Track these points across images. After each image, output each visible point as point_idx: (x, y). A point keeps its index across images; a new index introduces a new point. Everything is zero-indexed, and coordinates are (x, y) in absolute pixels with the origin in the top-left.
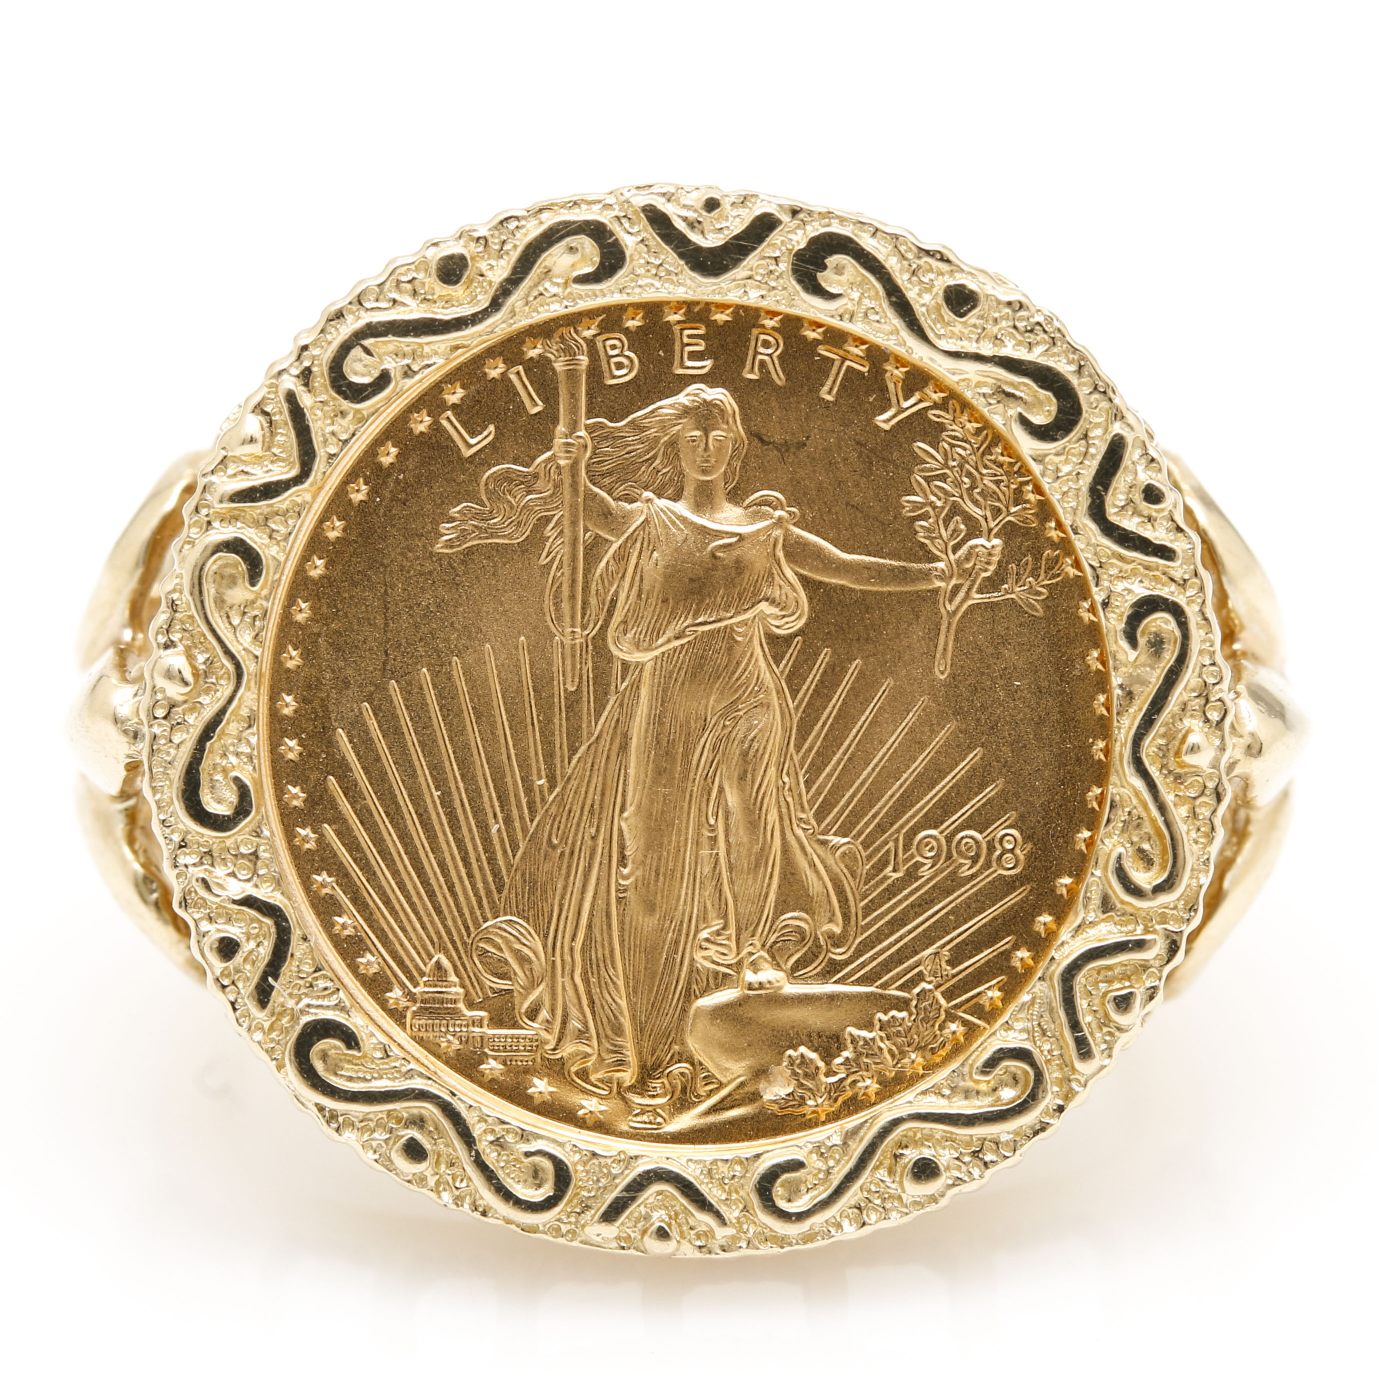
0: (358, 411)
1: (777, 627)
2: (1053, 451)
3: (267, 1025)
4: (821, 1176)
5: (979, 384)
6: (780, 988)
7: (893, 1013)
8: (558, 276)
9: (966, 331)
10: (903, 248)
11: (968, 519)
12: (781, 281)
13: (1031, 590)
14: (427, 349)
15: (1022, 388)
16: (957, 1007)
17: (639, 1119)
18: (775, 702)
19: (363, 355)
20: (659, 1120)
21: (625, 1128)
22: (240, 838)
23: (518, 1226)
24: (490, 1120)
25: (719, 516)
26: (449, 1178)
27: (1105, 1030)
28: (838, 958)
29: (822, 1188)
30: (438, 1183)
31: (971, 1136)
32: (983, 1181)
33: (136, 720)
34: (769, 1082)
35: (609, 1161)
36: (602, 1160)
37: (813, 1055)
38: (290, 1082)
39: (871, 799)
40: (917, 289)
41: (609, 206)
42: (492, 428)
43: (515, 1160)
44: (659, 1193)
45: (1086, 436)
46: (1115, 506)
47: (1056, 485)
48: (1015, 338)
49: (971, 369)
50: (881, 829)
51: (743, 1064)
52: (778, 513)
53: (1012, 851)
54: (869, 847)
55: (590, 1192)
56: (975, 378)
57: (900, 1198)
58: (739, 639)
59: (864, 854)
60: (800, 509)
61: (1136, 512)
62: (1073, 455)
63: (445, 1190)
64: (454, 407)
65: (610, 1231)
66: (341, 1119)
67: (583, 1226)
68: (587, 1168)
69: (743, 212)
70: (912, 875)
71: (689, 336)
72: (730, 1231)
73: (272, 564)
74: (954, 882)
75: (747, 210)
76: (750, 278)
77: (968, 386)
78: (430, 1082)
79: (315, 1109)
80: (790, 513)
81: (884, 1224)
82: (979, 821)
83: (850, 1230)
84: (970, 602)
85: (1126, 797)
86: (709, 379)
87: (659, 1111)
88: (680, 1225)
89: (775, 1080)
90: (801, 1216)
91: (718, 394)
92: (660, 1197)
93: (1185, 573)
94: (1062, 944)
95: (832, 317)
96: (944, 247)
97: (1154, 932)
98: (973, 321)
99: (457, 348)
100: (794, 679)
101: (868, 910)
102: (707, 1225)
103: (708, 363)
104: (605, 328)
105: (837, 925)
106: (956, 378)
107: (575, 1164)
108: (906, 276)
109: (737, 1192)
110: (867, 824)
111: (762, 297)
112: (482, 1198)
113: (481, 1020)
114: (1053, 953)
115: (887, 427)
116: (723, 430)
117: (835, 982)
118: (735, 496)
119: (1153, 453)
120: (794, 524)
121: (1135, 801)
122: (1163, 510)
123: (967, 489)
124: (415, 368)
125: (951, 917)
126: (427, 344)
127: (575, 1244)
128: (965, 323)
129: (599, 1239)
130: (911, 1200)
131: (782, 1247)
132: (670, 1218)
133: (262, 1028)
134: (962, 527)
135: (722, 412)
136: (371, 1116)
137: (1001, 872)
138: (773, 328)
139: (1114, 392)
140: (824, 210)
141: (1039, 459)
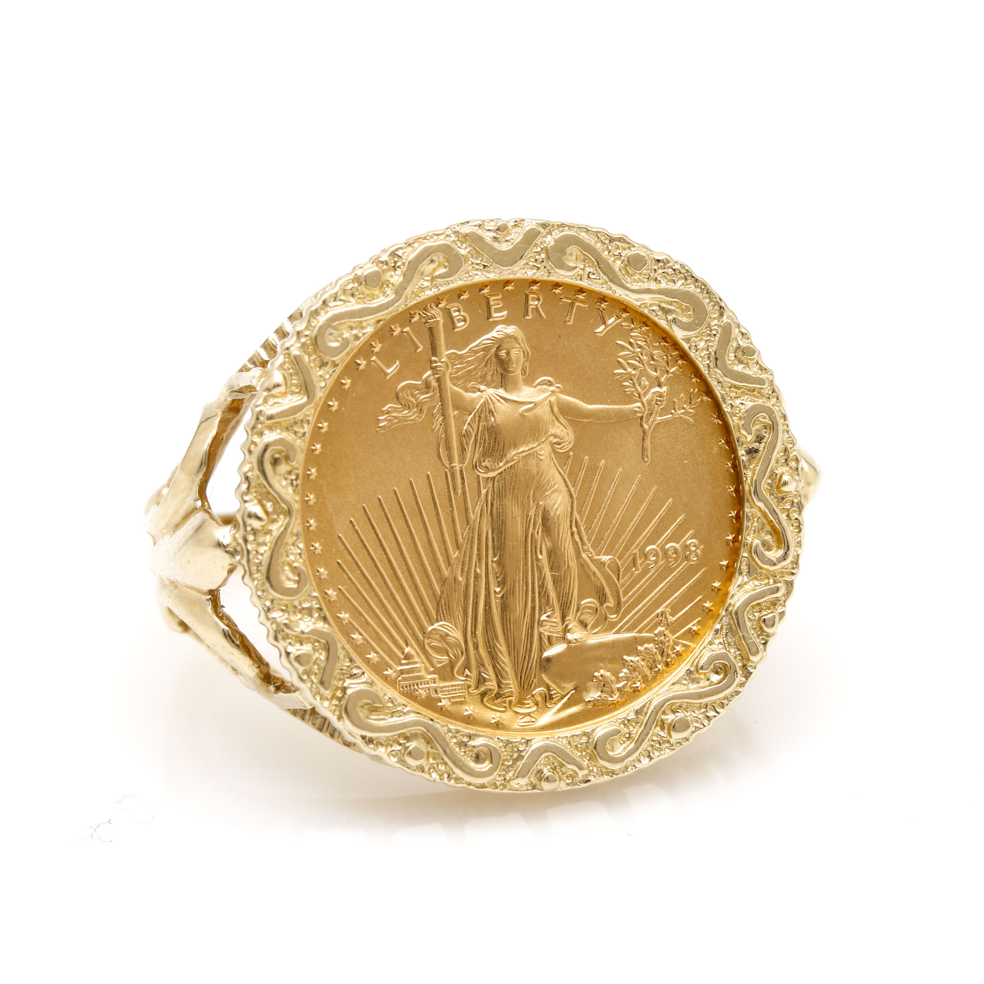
0: (334, 362)
1: (561, 449)
2: (694, 335)
3: (329, 697)
4: (627, 736)
5: (651, 305)
7: (646, 645)
8: (427, 276)
9: (641, 278)
10: (602, 238)
11: (649, 377)
12: (543, 264)
13: (686, 413)
14: (364, 324)
15: (673, 304)
16: (678, 638)
17: (523, 721)
18: (564, 488)
19: (333, 331)
20: (533, 720)
21: (517, 727)
22: (302, 599)
23: (474, 786)
24: (453, 731)
25: (522, 394)
26: (435, 766)
27: (761, 637)
28: (614, 620)
29: (628, 742)
30: (429, 769)
31: (701, 703)
32: (710, 726)
33: (234, 544)
34: (587, 691)
35: (517, 744)
36: (514, 744)
37: (608, 674)
38: (347, 726)
39: (618, 535)
40: (613, 259)
41: (448, 236)
42: (398, 363)
43: (469, 750)
44: (546, 757)
45: (709, 326)
46: (729, 360)
47: (697, 353)
48: (666, 278)
49: (647, 298)
50: (627, 548)
51: (573, 684)
52: (552, 388)
53: (695, 551)
54: (621, 559)
55: (509, 762)
56: (649, 302)
57: (669, 742)
58: (542, 457)
59: (619, 563)
60: (562, 385)
61: (741, 362)
62: (704, 336)
63: (433, 772)
64: (377, 354)
65: (523, 781)
66: (375, 742)
67: (509, 781)
68: (507, 749)
69: (518, 230)
70: (646, 571)
71: (493, 300)
72: (586, 772)
73: (299, 450)
74: (668, 571)
75: (520, 228)
76: (527, 264)
77: (646, 307)
78: (419, 715)
79: (360, 739)
80: (558, 387)
81: (662, 757)
82: (674, 538)
83: (645, 762)
84: (656, 422)
85: (755, 513)
86: (507, 322)
87: (532, 715)
88: (557, 773)
89: (590, 690)
90: (622, 760)
91: (511, 330)
92: (546, 759)
93: (769, 390)
94: (733, 596)
95: (572, 279)
96: (624, 235)
97: (780, 582)
98: (645, 272)
99: (379, 321)
100: (573, 474)
101: (626, 592)
102: (573, 770)
103: (505, 313)
104: (449, 301)
105: (611, 603)
106: (639, 304)
107: (500, 747)
108: (606, 253)
109: (585, 751)
110: (620, 546)
111: (534, 273)
112: (454, 773)
113: (434, 679)
114: (729, 601)
115: (602, 335)
116: (517, 348)
117: (614, 633)
118: (529, 381)
119: (744, 331)
120: (560, 393)
121: (759, 514)
122: (753, 359)
123: (647, 362)
124: (360, 335)
125: (668, 590)
126: (365, 321)
127: (505, 791)
128: (640, 274)
129: (517, 786)
130: (675, 741)
131: (612, 777)
132: (553, 770)
133: (327, 699)
134: (647, 383)
135: (516, 339)
136: (390, 738)
137: (691, 563)
138: (536, 290)
139: (721, 300)
140: (559, 224)
141: (688, 340)
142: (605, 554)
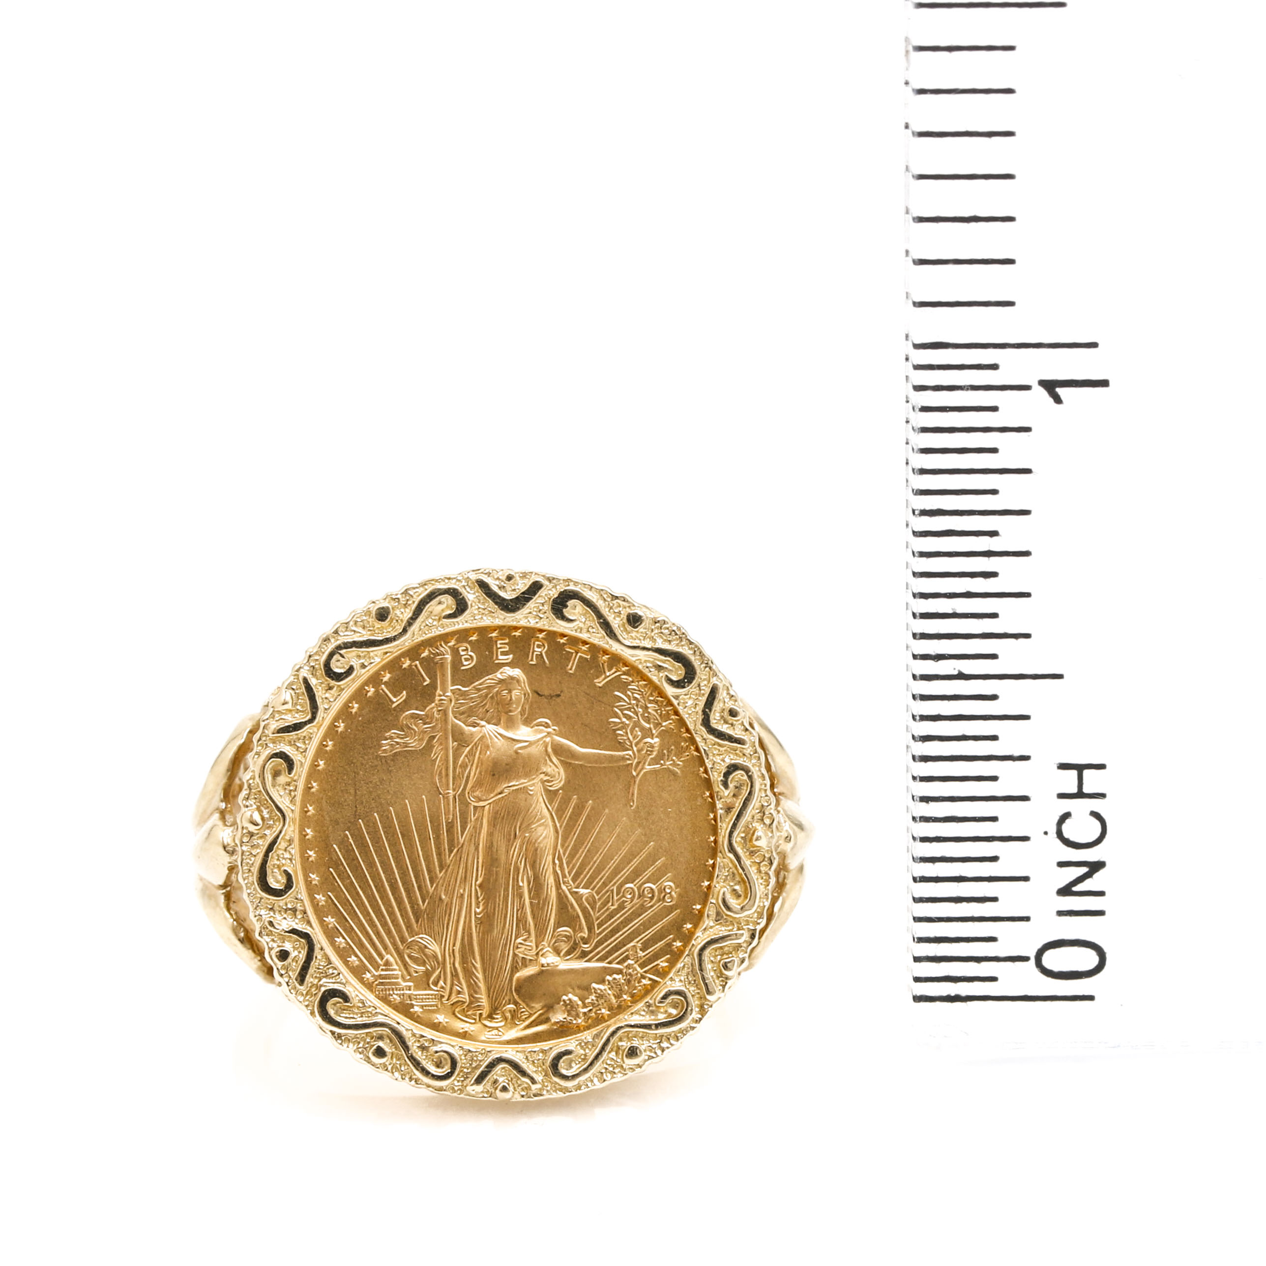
0: (339, 686)
1: (550, 786)
2: (684, 693)
3: (304, 993)
4: (583, 1057)
5: (646, 661)
6: (557, 966)
7: (615, 976)
8: (435, 616)
9: (638, 636)
10: (605, 596)
11: (642, 729)
12: (546, 614)
13: (674, 764)
14: (372, 654)
15: (667, 662)
16: (645, 972)
17: (490, 1033)
18: (551, 823)
19: (340, 658)
20: (500, 1033)
21: (483, 1038)
22: (288, 900)
23: (433, 1088)
24: (417, 1036)
25: (518, 732)
26: (398, 1066)
27: (721, 979)
28: (587, 950)
29: (583, 1063)
30: (392, 1068)
31: (656, 1034)
32: (663, 1056)
33: (233, 844)
34: (554, 1012)
35: (477, 1054)
36: (474, 1054)
37: (575, 999)
38: (318, 1021)
39: (599, 871)
40: (613, 616)
41: (459, 581)
42: (404, 692)
43: (431, 1055)
44: (503, 1068)
45: (699, 685)
46: (715, 719)
47: (686, 710)
48: (662, 638)
49: (641, 654)
50: (605, 884)
51: (541, 1004)
52: (549, 730)
53: (670, 893)
54: (599, 894)
55: (468, 1069)
56: (643, 659)
57: (622, 1066)
58: (531, 793)
59: (597, 897)
60: (559, 727)
61: (726, 722)
62: (693, 695)
63: (396, 1071)
64: (386, 683)
65: (479, 1088)
66: (343, 1038)
67: (466, 1087)
68: (467, 1057)
69: (526, 581)
70: (621, 907)
71: (501, 644)
72: (538, 1086)
73: (299, 763)
74: (642, 909)
75: (528, 580)
76: (530, 613)
77: (641, 663)
78: (387, 1018)
79: (330, 1033)
80: (554, 730)
81: (614, 1080)
82: (654, 879)
83: (598, 1085)
84: (645, 771)
85: (726, 863)
86: (511, 665)
87: (500, 1029)
88: (513, 1084)
89: (557, 1012)
90: (574, 1077)
91: (516, 672)
92: (503, 1070)
93: (751, 751)
94: (697, 937)
95: (572, 631)
96: (626, 595)
97: (743, 929)
98: (642, 630)
99: (386, 653)
100: (560, 811)
101: (600, 926)
102: (527, 1083)
103: (511, 656)
104: (458, 641)
105: (585, 933)
106: (634, 659)
107: (460, 1056)
108: (607, 610)
109: (541, 1067)
110: (598, 882)
111: (537, 622)
112: (415, 1074)
113: (410, 987)
114: (693, 942)
115: (600, 685)
116: (519, 689)
117: (586, 961)
118: (527, 722)
119: (732, 693)
120: (556, 735)
121: (731, 865)
122: (738, 720)
123: (641, 715)
124: (366, 664)
125: (642, 927)
126: (372, 651)
127: (462, 1096)
128: (637, 632)
129: (474, 1093)
130: (628, 1067)
131: (565, 1093)
132: (509, 1080)
133: (303, 995)
134: (639, 733)
135: (518, 681)
136: (358, 1036)
137: (665, 904)
138: (543, 638)
139: (712, 663)
140: (566, 578)
141: (677, 697)
142: (585, 887)
